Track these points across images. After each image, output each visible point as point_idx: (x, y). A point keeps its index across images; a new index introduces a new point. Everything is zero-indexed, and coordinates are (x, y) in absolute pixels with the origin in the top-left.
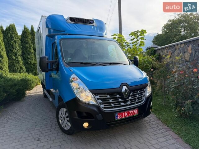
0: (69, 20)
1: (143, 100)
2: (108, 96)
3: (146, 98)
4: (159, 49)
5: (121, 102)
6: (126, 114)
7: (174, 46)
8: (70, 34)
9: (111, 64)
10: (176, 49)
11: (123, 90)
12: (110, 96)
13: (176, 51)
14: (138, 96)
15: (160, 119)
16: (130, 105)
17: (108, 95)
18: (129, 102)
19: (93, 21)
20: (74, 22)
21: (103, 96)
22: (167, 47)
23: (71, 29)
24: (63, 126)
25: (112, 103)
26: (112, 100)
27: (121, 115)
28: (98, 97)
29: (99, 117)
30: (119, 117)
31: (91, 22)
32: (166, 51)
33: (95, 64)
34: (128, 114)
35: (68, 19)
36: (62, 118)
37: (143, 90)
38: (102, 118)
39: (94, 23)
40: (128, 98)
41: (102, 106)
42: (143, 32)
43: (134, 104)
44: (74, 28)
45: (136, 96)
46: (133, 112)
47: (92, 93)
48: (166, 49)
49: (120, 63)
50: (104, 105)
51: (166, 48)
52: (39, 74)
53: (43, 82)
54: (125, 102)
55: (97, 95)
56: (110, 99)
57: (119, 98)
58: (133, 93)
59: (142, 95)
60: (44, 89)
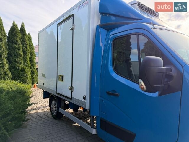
0: (137, 5)
20: (142, 9)
31: (157, 14)
35: (135, 3)
52: (44, 84)
53: (71, 99)
60: (60, 108)
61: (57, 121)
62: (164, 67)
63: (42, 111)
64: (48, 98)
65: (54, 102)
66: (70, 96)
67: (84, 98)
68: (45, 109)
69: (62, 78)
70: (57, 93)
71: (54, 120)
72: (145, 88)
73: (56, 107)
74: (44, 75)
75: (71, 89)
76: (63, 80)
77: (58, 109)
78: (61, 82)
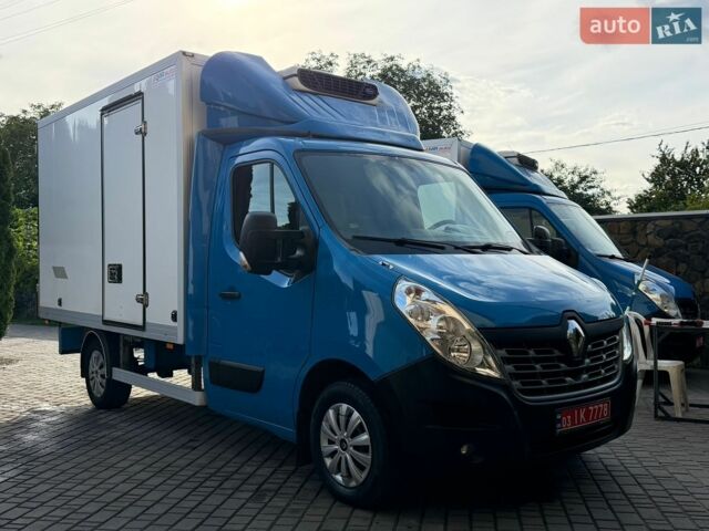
0: (296, 79)
1: (615, 375)
2: (532, 353)
3: (623, 365)
5: (567, 373)
6: (582, 416)
9: (485, 249)
12: (537, 352)
14: (604, 356)
16: (588, 385)
17: (529, 348)
18: (585, 377)
19: (374, 88)
21: (517, 353)
23: (315, 116)
25: (543, 376)
26: (543, 367)
27: (569, 417)
28: (503, 352)
30: (566, 424)
31: (368, 90)
34: (587, 415)
35: (295, 75)
37: (615, 340)
38: (521, 426)
40: (582, 362)
41: (516, 384)
43: (595, 383)
45: (600, 359)
46: (599, 409)
49: (510, 250)
50: (523, 384)
52: (60, 301)
53: (142, 328)
54: (576, 374)
55: (501, 348)
56: (537, 361)
57: (560, 359)
58: (594, 346)
59: (614, 354)
60: (115, 370)
65: (95, 354)
66: (140, 322)
67: (174, 317)
69: (116, 274)
70: (106, 322)
74: (60, 273)
75: (143, 300)
76: (119, 280)
77: (110, 373)
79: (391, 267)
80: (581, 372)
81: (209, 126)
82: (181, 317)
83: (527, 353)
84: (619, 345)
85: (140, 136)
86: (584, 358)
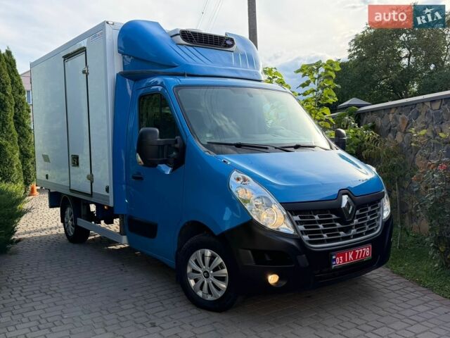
0: (179, 37)
1: (377, 228)
2: (317, 217)
3: (382, 222)
4: (372, 111)
5: (341, 229)
6: (350, 256)
7: (415, 104)
8: (191, 73)
9: (297, 147)
10: (418, 114)
11: (344, 204)
12: (320, 217)
13: (420, 117)
14: (369, 217)
15: (401, 275)
16: (355, 236)
17: (315, 215)
18: (353, 231)
19: (232, 40)
20: (191, 42)
21: (307, 217)
22: (396, 107)
23: (190, 62)
24: (200, 294)
25: (324, 231)
26: (324, 226)
27: (341, 257)
28: (297, 218)
29: (303, 260)
30: (338, 262)
31: (229, 42)
32: (391, 116)
33: (266, 148)
34: (354, 256)
35: (177, 35)
36: (199, 273)
37: (377, 206)
38: (308, 264)
39: (235, 46)
40: (352, 221)
41: (306, 237)
42: (331, 65)
43: (361, 235)
44: (195, 58)
45: (366, 219)
46: (363, 251)
47: (286, 210)
48: (393, 111)
49: (313, 147)
50: (310, 237)
51: (391, 109)
52: (47, 176)
53: (91, 195)
54: (347, 230)
55: (296, 215)
56: (320, 222)
57: (337, 220)
58: (361, 211)
59: (376, 215)
60: (78, 219)
61: (76, 245)
62: (161, 138)
63: (49, 233)
64: (58, 207)
65: (68, 210)
66: (89, 192)
67: (107, 190)
68: (55, 232)
69: (75, 161)
70: (72, 191)
71: (71, 245)
72: (142, 163)
73: (72, 220)
74: (46, 158)
75: (91, 178)
76: (78, 165)
77: (76, 222)
78: (76, 168)
79: (229, 163)
80: (351, 228)
81: (124, 69)
82: (111, 190)
83: (314, 218)
84: (380, 209)
85: (85, 75)
86: (353, 219)
